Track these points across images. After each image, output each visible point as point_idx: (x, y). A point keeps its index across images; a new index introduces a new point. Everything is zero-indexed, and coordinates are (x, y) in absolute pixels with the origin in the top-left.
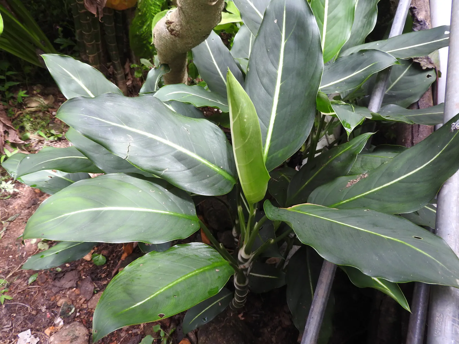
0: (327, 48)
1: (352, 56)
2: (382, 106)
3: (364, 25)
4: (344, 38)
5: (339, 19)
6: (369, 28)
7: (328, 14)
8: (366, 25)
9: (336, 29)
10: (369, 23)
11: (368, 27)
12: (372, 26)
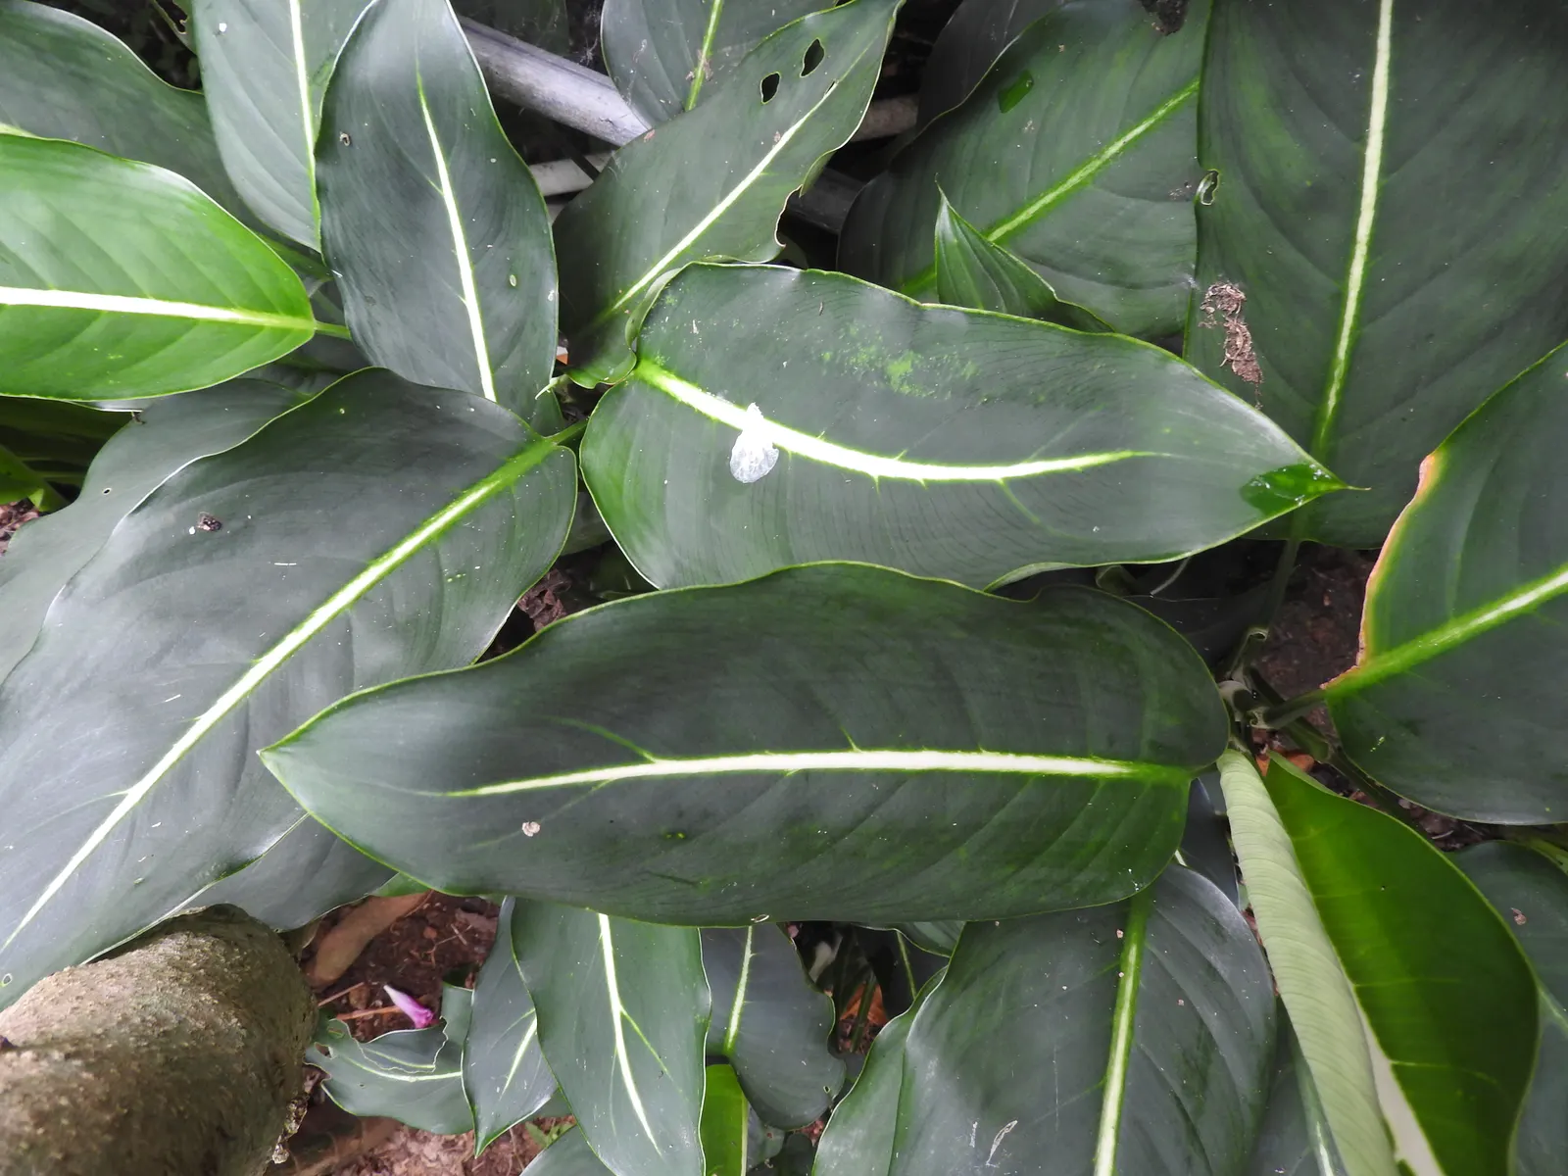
0: (226, 290)
1: (331, 187)
2: (598, 65)
3: (72, 74)
4: (182, 202)
5: (62, 222)
6: (100, 51)
7: (41, 285)
8: (73, 67)
9: (125, 241)
10: (67, 46)
11: (92, 55)
12: (90, 36)
